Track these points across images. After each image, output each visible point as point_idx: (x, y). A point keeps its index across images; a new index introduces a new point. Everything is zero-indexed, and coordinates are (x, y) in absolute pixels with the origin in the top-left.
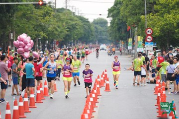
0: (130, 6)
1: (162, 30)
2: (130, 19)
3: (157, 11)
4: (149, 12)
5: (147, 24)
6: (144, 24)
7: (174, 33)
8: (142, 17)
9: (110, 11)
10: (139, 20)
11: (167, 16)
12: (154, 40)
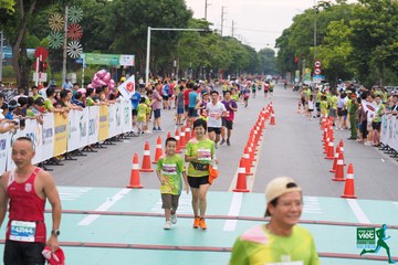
0: (299, 37)
1: (331, 63)
2: (298, 51)
3: (326, 43)
4: (318, 44)
5: (316, 56)
6: (312, 56)
7: (343, 66)
8: (311, 48)
9: (278, 41)
10: (309, 51)
11: (337, 48)
12: (322, 73)
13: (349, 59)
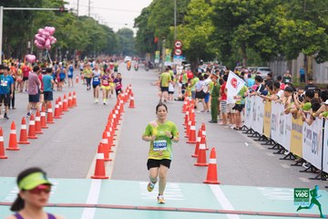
0: (158, 16)
1: (193, 43)
2: (158, 30)
3: (187, 23)
4: (178, 23)
5: (176, 36)
6: (173, 36)
7: (205, 47)
8: (171, 28)
9: (137, 20)
10: (168, 32)
11: (198, 28)
12: (183, 54)
13: (211, 38)
